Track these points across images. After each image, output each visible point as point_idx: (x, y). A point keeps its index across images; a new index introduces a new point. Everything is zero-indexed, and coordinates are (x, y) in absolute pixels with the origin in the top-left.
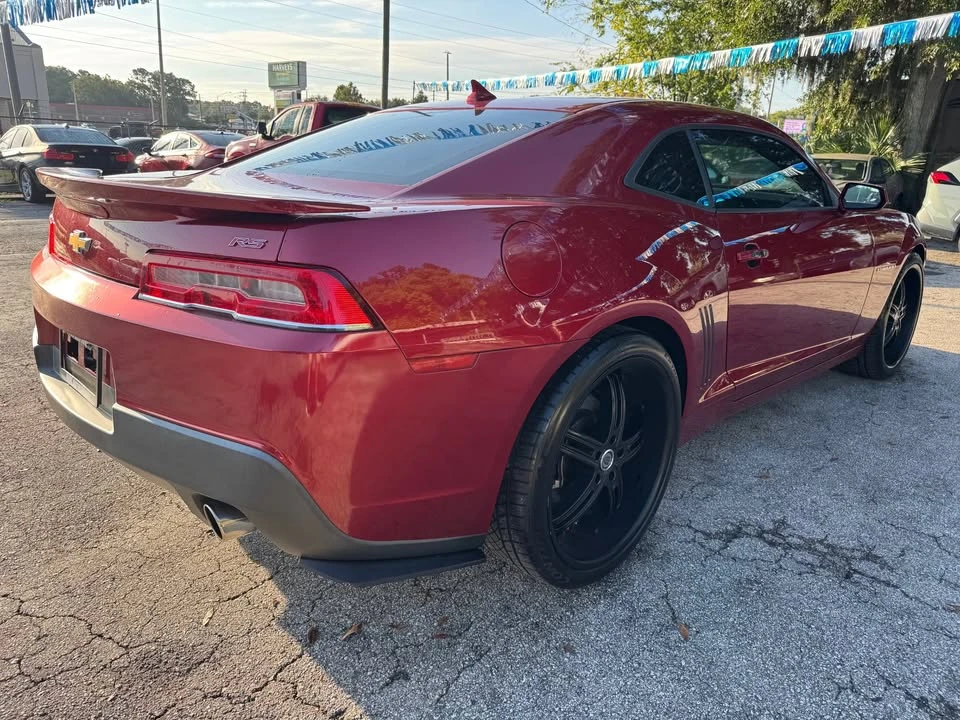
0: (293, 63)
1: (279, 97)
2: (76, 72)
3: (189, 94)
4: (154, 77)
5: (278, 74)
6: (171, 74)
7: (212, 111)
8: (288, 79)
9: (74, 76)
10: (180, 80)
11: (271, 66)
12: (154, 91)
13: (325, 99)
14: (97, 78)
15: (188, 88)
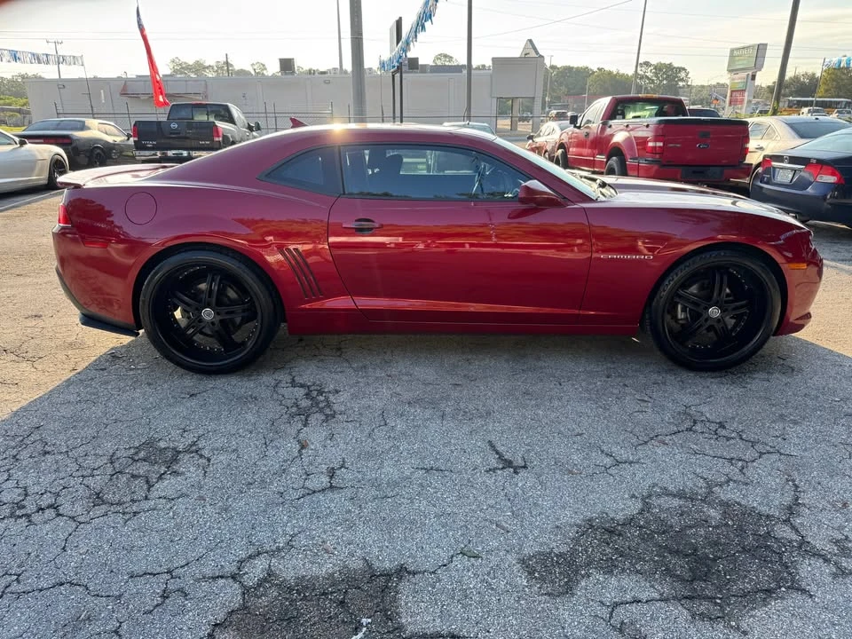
0: (753, 46)
1: (733, 79)
2: (595, 70)
3: (682, 80)
4: (655, 68)
5: (737, 58)
6: (670, 64)
7: (705, 94)
8: (745, 62)
9: (594, 72)
10: (678, 68)
11: (732, 51)
12: (653, 80)
13: (814, 74)
14: (610, 73)
15: (683, 74)
